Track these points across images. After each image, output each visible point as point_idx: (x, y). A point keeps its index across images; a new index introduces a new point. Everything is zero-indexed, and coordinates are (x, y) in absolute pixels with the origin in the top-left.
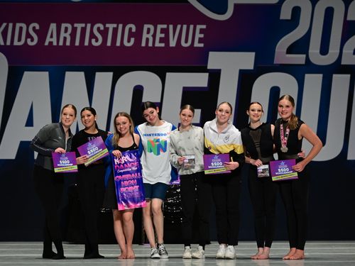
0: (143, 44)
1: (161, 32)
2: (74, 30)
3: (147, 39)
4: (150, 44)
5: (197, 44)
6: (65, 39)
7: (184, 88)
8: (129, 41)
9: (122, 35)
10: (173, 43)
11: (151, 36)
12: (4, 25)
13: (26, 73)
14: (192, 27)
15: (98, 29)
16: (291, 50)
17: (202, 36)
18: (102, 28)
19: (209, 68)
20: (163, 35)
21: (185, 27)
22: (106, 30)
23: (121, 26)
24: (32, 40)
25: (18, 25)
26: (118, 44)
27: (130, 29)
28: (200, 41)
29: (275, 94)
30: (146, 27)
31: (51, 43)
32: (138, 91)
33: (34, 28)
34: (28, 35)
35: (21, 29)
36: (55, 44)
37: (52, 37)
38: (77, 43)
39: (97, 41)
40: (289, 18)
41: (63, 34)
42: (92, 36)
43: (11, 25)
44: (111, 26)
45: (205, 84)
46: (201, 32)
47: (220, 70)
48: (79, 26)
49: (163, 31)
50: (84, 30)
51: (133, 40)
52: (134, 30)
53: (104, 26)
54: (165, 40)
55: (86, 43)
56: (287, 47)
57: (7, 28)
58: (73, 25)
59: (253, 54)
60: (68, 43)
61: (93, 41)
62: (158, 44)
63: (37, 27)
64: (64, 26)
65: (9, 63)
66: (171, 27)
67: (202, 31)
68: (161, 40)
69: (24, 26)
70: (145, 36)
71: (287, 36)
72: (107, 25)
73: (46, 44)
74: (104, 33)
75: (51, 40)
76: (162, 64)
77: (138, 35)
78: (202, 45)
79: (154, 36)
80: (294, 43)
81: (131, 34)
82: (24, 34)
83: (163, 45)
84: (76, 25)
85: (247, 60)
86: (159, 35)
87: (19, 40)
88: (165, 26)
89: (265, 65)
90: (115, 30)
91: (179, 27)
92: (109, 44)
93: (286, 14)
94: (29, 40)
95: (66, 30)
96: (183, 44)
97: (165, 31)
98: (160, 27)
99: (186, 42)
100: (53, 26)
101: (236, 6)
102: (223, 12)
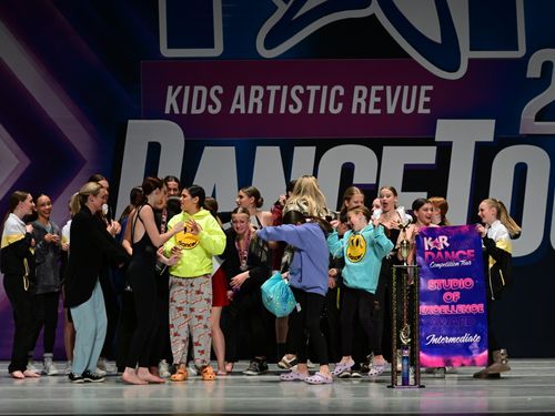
0: (354, 111)
1: (376, 96)
2: (267, 94)
3: (359, 104)
4: (363, 111)
5: (421, 110)
6: (256, 104)
7: (406, 166)
8: (336, 107)
9: (328, 101)
10: (391, 109)
11: (364, 100)
12: (180, 88)
13: (206, 148)
14: (415, 88)
15: (297, 91)
16: (540, 116)
17: (428, 99)
18: (302, 91)
19: (437, 139)
20: (379, 99)
21: (406, 88)
22: (307, 93)
23: (325, 88)
24: (214, 107)
25: (197, 89)
26: (322, 111)
27: (338, 92)
28: (426, 105)
29: (521, 172)
30: (357, 88)
31: (238, 110)
32: (348, 171)
33: (216, 92)
34: (209, 101)
35: (200, 93)
36: (243, 111)
37: (238, 102)
38: (271, 111)
39: (295, 107)
40: (538, 75)
41: (252, 100)
42: (290, 101)
43: (187, 88)
44: (313, 89)
45: (433, 161)
46: (426, 96)
47: (451, 143)
48: (273, 89)
49: (378, 94)
50: (279, 94)
51: (340, 105)
52: (342, 93)
53: (305, 89)
54: (382, 105)
55: (282, 111)
56: (535, 113)
57: (182, 92)
58: (265, 88)
59: (494, 121)
60: (259, 111)
61: (291, 107)
62: (372, 111)
63: (221, 90)
64: (254, 88)
65: (185, 136)
66: (389, 88)
67: (428, 93)
68: (377, 106)
69: (204, 89)
70: (356, 100)
71: (536, 99)
72: (308, 88)
73: (232, 111)
74: (305, 97)
75: (238, 107)
76: (378, 135)
77: (346, 100)
78: (428, 111)
79: (367, 100)
80: (544, 108)
81: (338, 99)
82: (203, 100)
83: (378, 111)
84: (269, 88)
85: (485, 130)
86: (374, 99)
87: (198, 107)
88: (381, 88)
89: (508, 135)
90: (319, 94)
91: (399, 88)
92: (311, 111)
93: (534, 71)
94: (210, 107)
95: (257, 93)
96: (405, 110)
97: (381, 94)
98: (374, 89)
99: (408, 107)
100: (240, 90)
101: (471, 62)
102: (455, 69)
